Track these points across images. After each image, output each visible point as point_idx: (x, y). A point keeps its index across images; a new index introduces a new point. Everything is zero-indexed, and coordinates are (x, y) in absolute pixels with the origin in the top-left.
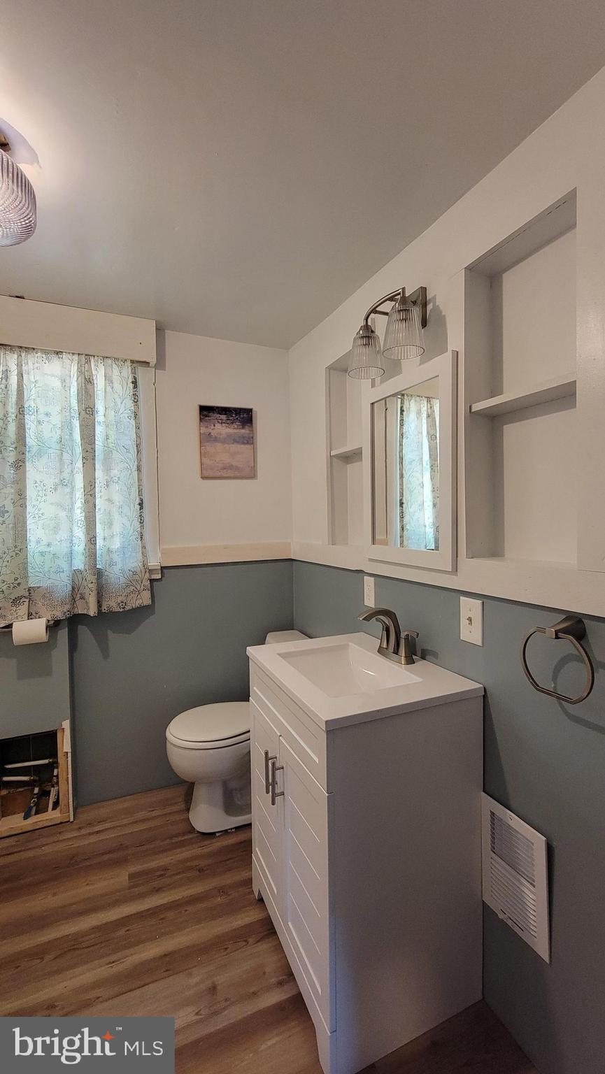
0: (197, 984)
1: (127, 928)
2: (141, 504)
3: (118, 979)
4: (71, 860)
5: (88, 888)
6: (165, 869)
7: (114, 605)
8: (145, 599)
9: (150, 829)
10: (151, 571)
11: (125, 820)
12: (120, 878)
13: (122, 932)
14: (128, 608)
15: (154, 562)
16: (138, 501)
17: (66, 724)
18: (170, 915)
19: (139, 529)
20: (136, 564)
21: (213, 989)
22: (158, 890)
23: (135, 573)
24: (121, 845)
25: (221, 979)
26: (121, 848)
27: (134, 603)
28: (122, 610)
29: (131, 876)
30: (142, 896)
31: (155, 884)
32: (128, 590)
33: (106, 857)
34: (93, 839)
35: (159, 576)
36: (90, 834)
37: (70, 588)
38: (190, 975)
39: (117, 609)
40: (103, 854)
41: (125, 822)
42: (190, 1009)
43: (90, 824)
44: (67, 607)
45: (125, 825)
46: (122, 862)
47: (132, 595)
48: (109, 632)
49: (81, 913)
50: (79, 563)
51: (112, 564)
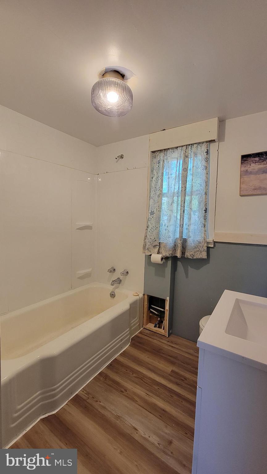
0: (166, 433)
1: (159, 388)
2: (206, 211)
3: (146, 402)
4: (159, 350)
5: (157, 363)
6: (186, 379)
7: (189, 255)
8: (204, 255)
9: (190, 359)
10: (208, 243)
11: (184, 349)
12: (168, 368)
13: (156, 387)
14: (195, 258)
15: (210, 239)
16: (204, 209)
17: (168, 298)
18: (175, 397)
19: (203, 222)
20: (200, 238)
21: (170, 443)
22: (178, 384)
23: (200, 243)
24: (177, 357)
25: (176, 443)
26: (175, 358)
27: (198, 256)
28: (192, 258)
29: (172, 371)
30: (170, 381)
31: (178, 381)
32: (196, 250)
33: (169, 357)
34: (170, 348)
35: (212, 246)
36: (170, 346)
37: (173, 245)
38: (166, 427)
39: (190, 257)
40: (169, 356)
41: (184, 350)
42: (158, 439)
43: (172, 342)
44: (171, 252)
45: (183, 351)
46: (173, 363)
47: (198, 252)
48: (189, 267)
49: (150, 369)
50: (178, 236)
51: (189, 237)
